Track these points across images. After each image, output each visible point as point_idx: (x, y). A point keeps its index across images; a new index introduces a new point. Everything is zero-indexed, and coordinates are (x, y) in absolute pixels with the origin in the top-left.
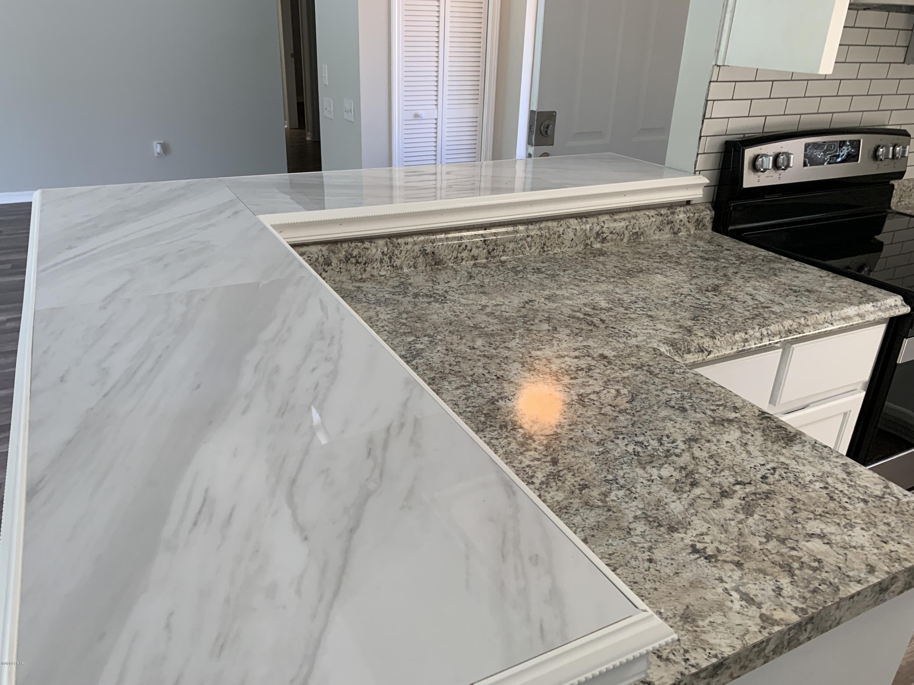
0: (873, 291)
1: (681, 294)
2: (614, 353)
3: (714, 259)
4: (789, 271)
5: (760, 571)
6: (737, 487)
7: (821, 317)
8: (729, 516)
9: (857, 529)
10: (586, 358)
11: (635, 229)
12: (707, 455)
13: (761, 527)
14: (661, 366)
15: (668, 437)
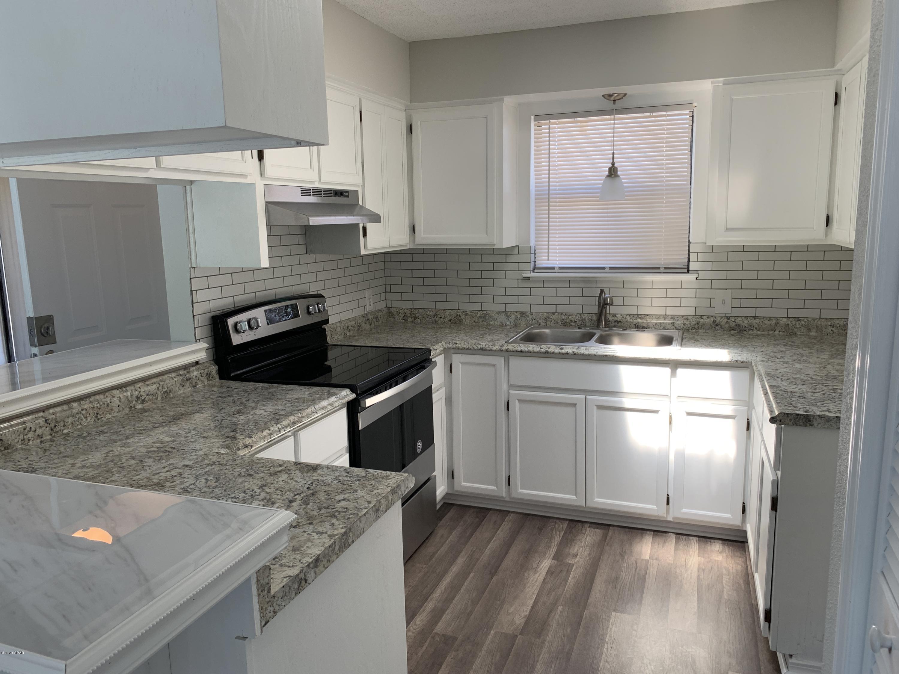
0: (333, 390)
1: (218, 420)
2: (192, 462)
3: (229, 396)
4: (281, 391)
5: (321, 522)
6: (297, 497)
7: (310, 410)
8: (297, 508)
9: (359, 491)
10: (175, 470)
11: (165, 389)
12: (274, 490)
13: (315, 507)
14: (226, 459)
15: (248, 489)
